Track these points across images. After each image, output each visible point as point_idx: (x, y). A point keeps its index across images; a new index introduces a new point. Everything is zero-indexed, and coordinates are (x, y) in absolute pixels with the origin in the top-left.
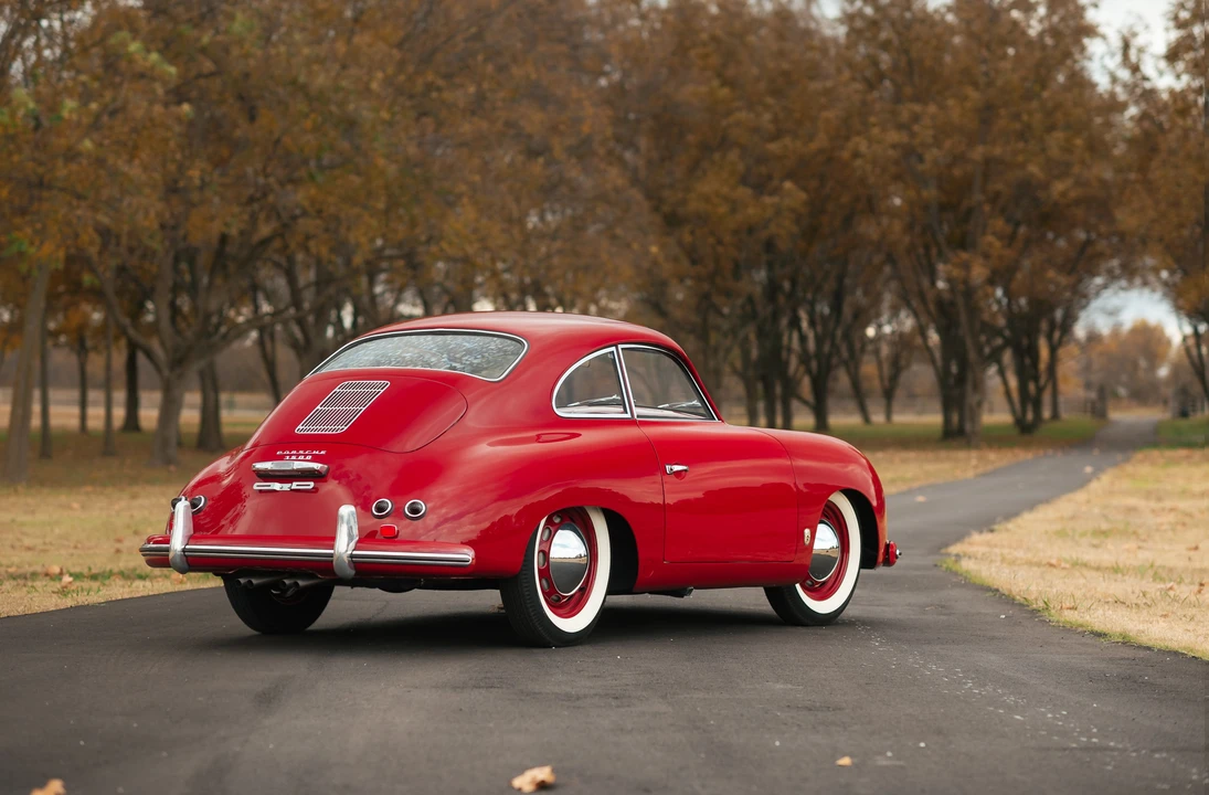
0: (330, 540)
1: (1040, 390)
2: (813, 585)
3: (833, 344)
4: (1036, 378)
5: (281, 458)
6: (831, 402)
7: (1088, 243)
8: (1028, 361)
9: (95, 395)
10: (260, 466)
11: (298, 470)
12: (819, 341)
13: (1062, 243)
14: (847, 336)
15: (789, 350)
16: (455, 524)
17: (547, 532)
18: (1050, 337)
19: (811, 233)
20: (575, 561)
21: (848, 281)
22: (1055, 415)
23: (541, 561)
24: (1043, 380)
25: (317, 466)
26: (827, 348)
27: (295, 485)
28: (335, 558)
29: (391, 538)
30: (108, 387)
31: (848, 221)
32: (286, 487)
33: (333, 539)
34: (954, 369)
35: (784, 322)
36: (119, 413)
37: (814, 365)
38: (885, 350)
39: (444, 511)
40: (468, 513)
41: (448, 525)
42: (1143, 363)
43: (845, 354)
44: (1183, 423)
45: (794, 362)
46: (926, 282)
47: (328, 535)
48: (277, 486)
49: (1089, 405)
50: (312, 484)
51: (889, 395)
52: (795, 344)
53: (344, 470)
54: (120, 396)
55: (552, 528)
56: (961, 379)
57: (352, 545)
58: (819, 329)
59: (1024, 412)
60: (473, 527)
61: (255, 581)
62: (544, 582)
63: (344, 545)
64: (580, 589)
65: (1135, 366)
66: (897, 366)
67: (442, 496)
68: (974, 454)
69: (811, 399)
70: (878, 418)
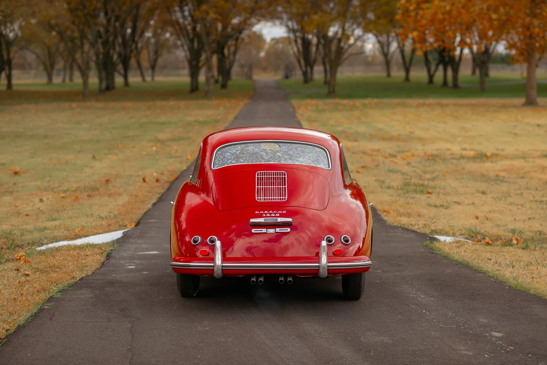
10: (255, 220)
11: (280, 222)
25: (291, 220)
27: (278, 230)
29: (338, 255)
32: (272, 231)
38: (151, 47)
45: (115, 56)
48: (265, 230)
50: (289, 230)
51: (153, 67)
63: (326, 260)
66: (157, 55)
69: (122, 71)
70: (148, 79)
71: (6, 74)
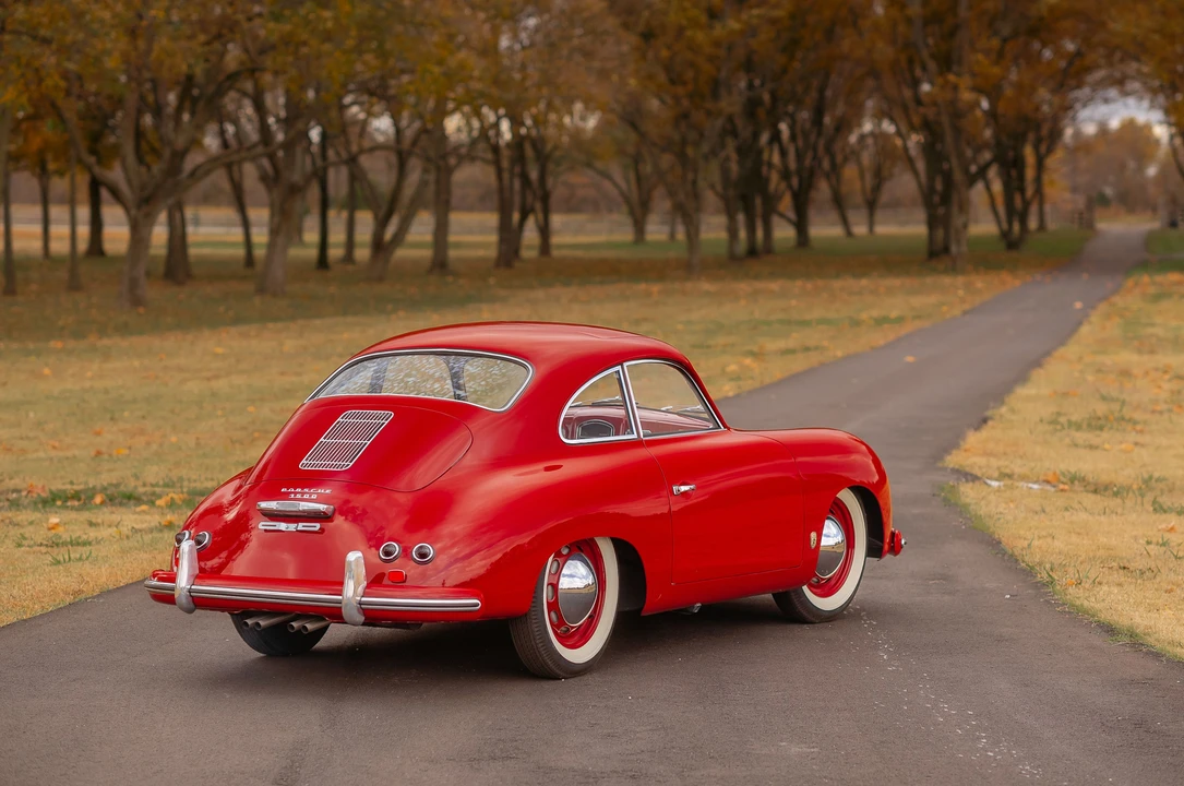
0: (337, 585)
1: (1027, 204)
2: (818, 582)
3: (815, 157)
4: (1022, 190)
5: (285, 497)
6: (812, 214)
7: (1078, 54)
8: (1014, 173)
9: (58, 212)
10: (264, 505)
11: (304, 511)
12: (800, 157)
13: (1047, 54)
14: (829, 150)
15: (770, 165)
16: (466, 563)
17: (555, 564)
18: (1036, 147)
19: (791, 47)
20: (584, 592)
21: (829, 93)
22: (1042, 227)
23: (550, 594)
24: (1030, 192)
25: (322, 507)
26: (808, 162)
27: (301, 526)
28: (343, 605)
29: (399, 582)
30: (72, 203)
31: (830, 34)
32: (292, 527)
33: (341, 583)
34: (939, 186)
35: (765, 138)
36: (84, 230)
37: (795, 182)
38: (867, 158)
39: (455, 550)
40: (478, 551)
41: (459, 565)
42: (1132, 164)
43: (826, 164)
44: (1173, 233)
45: (774, 177)
46: (908, 93)
47: (337, 580)
48: (283, 526)
49: (1076, 216)
50: (318, 526)
51: (871, 205)
52: (776, 159)
53: (351, 505)
54: (84, 212)
55: (562, 560)
56: (946, 199)
57: (360, 590)
58: (800, 143)
59: (1010, 223)
60: (484, 562)
61: (262, 623)
62: (553, 614)
63: (353, 590)
64: (590, 616)
65: (1123, 167)
66: (880, 177)
67: (453, 535)
68: (960, 280)
69: (792, 215)
70: (860, 230)
71: (537, 221)
